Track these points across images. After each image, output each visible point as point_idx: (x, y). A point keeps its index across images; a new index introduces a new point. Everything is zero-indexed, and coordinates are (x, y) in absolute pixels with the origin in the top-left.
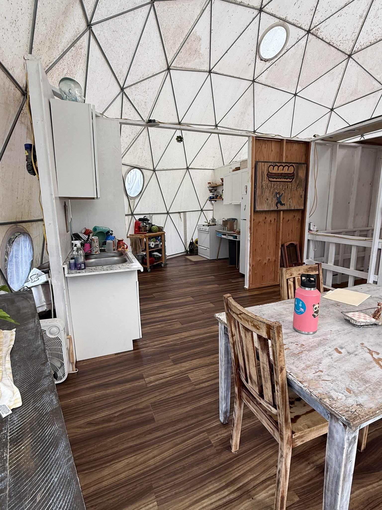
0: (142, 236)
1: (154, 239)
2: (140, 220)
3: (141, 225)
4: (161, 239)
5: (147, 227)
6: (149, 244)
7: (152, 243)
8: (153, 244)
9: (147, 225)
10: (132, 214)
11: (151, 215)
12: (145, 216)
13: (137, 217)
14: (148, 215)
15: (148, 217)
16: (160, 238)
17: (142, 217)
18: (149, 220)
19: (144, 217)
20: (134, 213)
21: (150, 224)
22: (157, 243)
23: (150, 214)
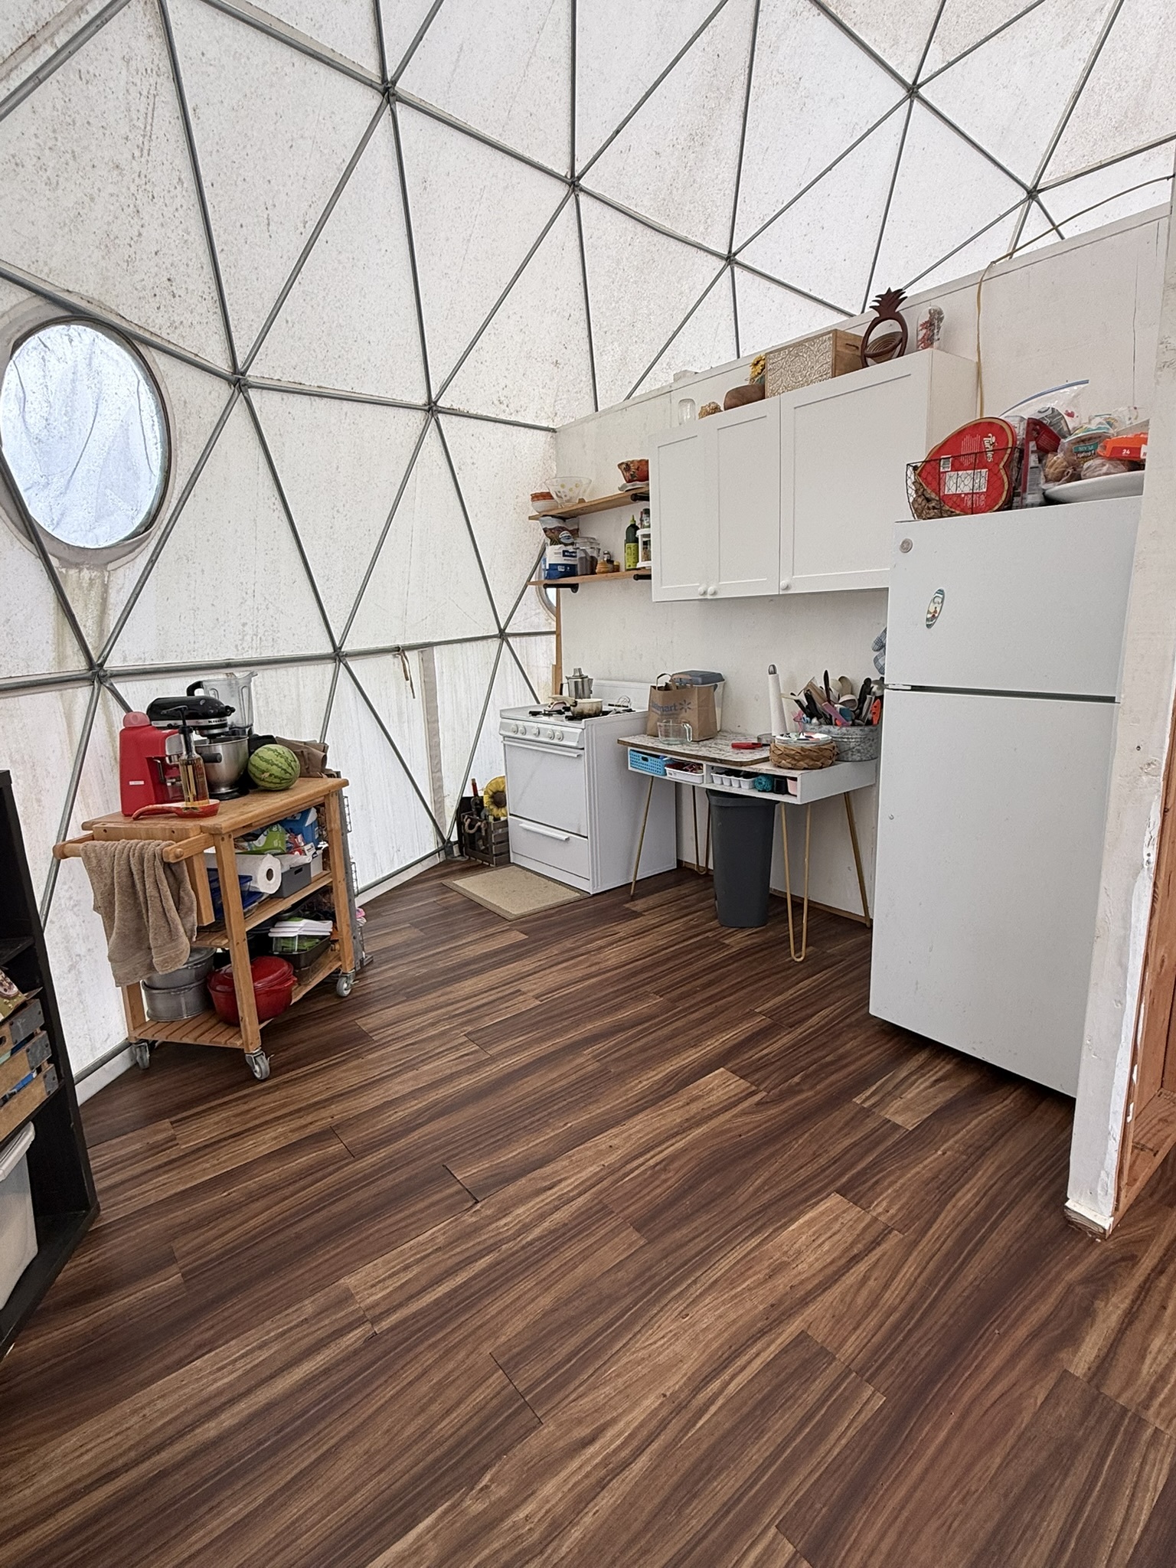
0: (183, 835)
1: (278, 838)
2: (157, 709)
3: (173, 747)
4: (320, 823)
5: (215, 759)
6: (244, 879)
7: (269, 862)
8: (269, 874)
9: (220, 749)
10: (97, 674)
11: (240, 674)
12: (198, 685)
13: (140, 696)
14: (220, 676)
15: (216, 687)
16: (312, 816)
17: (175, 688)
18: (229, 710)
19: (191, 690)
20: (113, 663)
21: (235, 733)
22: (298, 859)
23: (228, 665)
